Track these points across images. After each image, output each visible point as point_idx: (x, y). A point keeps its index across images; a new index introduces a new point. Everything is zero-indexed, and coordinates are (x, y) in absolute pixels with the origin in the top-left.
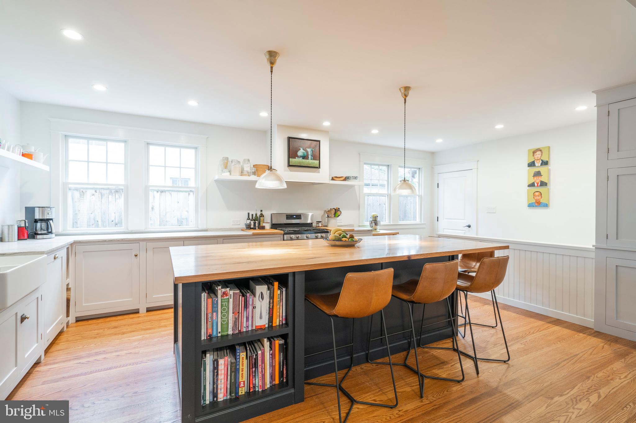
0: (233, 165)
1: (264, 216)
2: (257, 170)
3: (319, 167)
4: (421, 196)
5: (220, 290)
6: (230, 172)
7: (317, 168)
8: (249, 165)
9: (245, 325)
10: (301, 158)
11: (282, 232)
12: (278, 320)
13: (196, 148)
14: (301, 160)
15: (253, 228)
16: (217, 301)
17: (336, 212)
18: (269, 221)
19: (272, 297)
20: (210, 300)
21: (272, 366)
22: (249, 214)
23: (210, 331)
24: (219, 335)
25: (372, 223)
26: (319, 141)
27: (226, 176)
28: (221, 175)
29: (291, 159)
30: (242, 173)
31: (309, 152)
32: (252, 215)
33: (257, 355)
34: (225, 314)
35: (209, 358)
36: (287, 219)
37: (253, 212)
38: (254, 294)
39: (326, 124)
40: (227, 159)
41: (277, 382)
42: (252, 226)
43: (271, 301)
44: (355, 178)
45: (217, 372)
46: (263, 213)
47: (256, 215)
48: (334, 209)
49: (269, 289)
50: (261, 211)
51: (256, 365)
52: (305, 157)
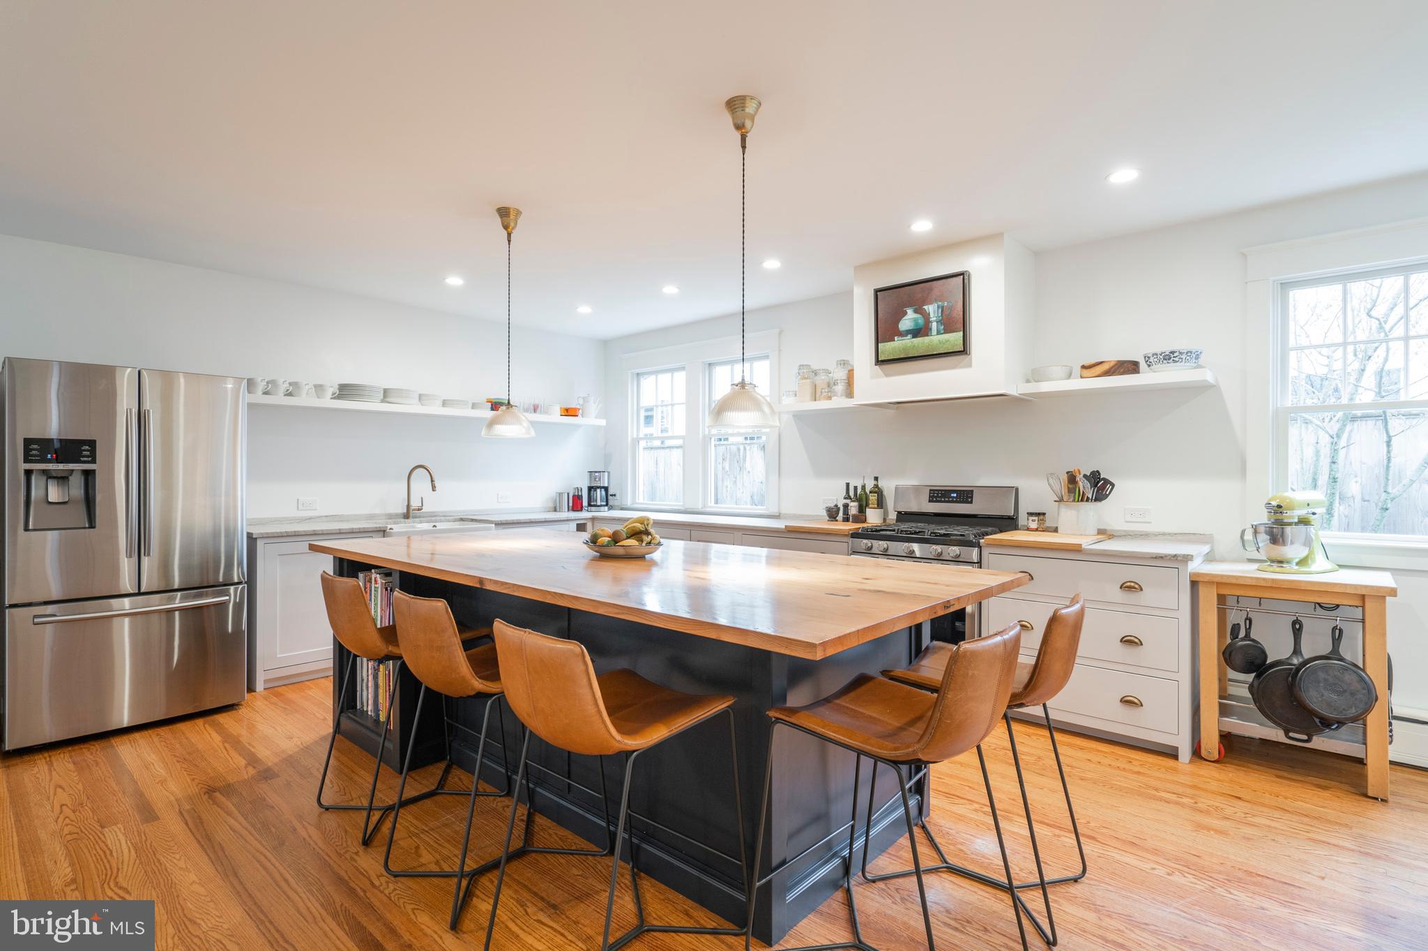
1: (881, 492)
3: (969, 352)
6: (796, 395)
7: (961, 353)
10: (909, 336)
14: (908, 341)
18: (891, 503)
22: (848, 485)
26: (966, 274)
27: (790, 404)
29: (882, 344)
31: (932, 315)
32: (856, 488)
36: (930, 501)
37: (856, 482)
39: (922, 226)
42: (840, 514)
46: (880, 484)
47: (864, 487)
50: (876, 479)
52: (917, 332)
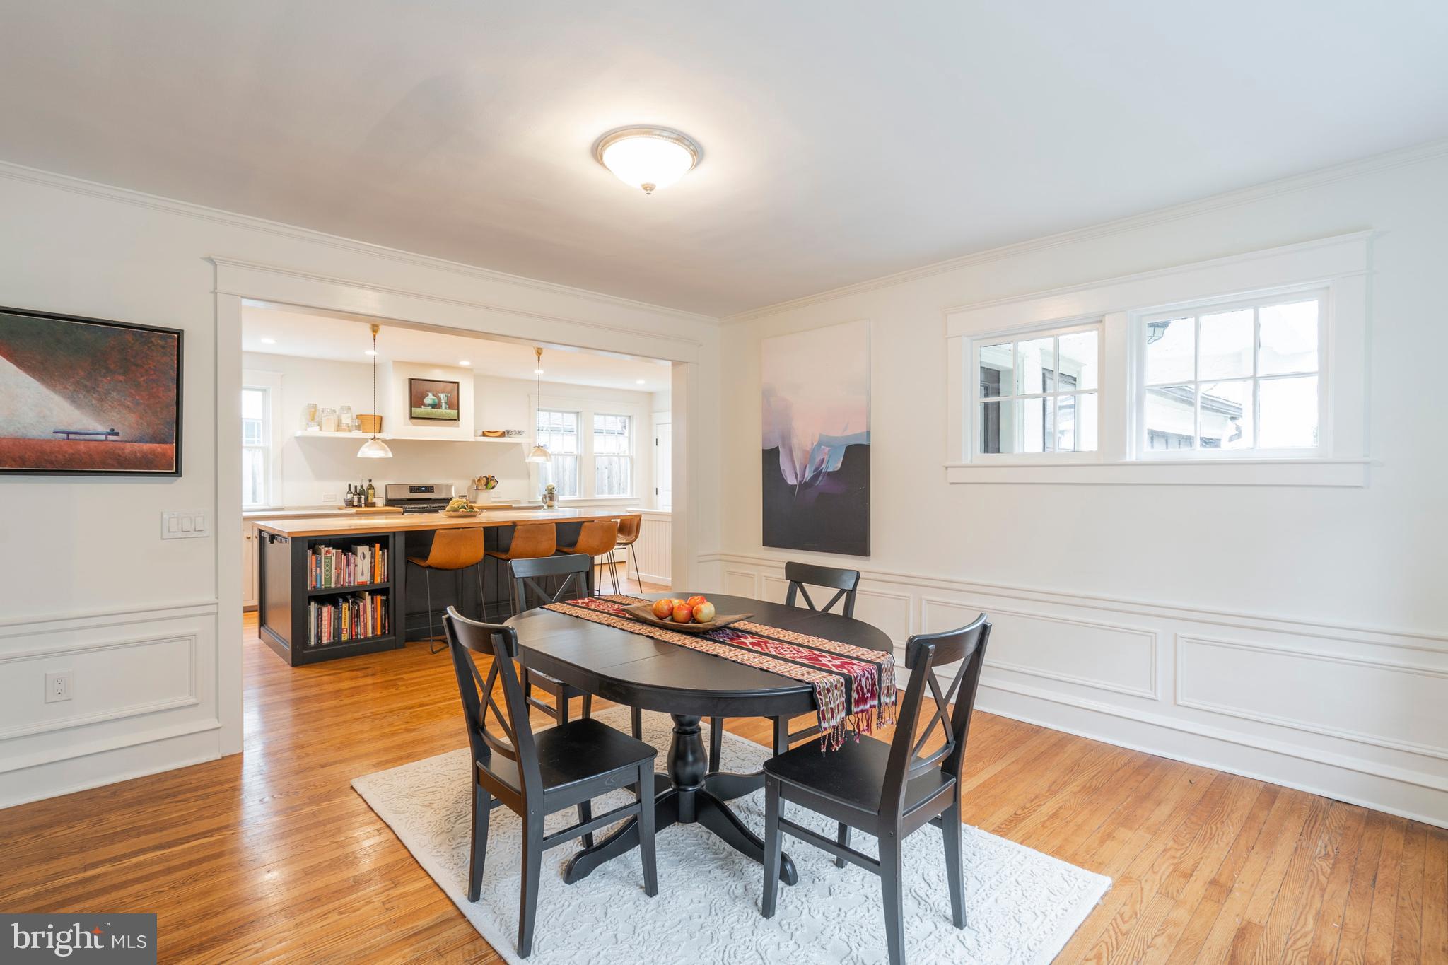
0: (325, 416)
1: (374, 489)
2: (362, 423)
3: (459, 420)
4: (632, 457)
5: (323, 549)
6: (320, 425)
7: (455, 420)
8: (350, 415)
9: (347, 581)
10: (430, 407)
11: (401, 510)
12: (380, 578)
13: (264, 390)
14: (428, 410)
15: (356, 506)
16: (321, 558)
17: (489, 482)
18: (383, 495)
19: (373, 557)
20: (314, 557)
21: (374, 618)
22: (350, 485)
23: (314, 583)
24: (323, 587)
25: (545, 497)
26: (458, 383)
27: (314, 431)
28: (306, 430)
29: (415, 408)
30: (339, 427)
31: (442, 399)
32: (356, 487)
33: (359, 607)
34: (328, 570)
35: (313, 606)
36: (411, 492)
37: (356, 483)
38: (355, 553)
39: (465, 363)
40: (315, 406)
41: (379, 632)
42: (355, 503)
43: (373, 560)
44: (519, 433)
45: (321, 618)
46: (373, 484)
47: (362, 486)
48: (485, 477)
49: (370, 550)
50: (370, 481)
51: (358, 615)
52: (434, 406)
